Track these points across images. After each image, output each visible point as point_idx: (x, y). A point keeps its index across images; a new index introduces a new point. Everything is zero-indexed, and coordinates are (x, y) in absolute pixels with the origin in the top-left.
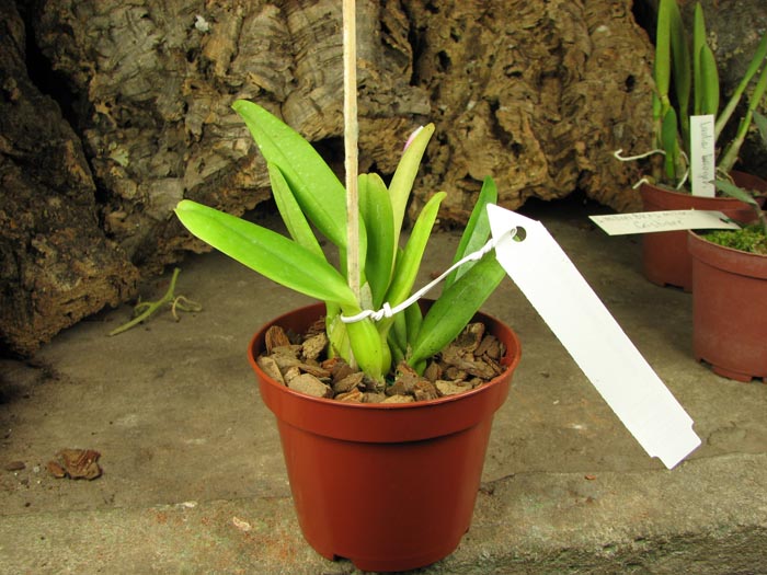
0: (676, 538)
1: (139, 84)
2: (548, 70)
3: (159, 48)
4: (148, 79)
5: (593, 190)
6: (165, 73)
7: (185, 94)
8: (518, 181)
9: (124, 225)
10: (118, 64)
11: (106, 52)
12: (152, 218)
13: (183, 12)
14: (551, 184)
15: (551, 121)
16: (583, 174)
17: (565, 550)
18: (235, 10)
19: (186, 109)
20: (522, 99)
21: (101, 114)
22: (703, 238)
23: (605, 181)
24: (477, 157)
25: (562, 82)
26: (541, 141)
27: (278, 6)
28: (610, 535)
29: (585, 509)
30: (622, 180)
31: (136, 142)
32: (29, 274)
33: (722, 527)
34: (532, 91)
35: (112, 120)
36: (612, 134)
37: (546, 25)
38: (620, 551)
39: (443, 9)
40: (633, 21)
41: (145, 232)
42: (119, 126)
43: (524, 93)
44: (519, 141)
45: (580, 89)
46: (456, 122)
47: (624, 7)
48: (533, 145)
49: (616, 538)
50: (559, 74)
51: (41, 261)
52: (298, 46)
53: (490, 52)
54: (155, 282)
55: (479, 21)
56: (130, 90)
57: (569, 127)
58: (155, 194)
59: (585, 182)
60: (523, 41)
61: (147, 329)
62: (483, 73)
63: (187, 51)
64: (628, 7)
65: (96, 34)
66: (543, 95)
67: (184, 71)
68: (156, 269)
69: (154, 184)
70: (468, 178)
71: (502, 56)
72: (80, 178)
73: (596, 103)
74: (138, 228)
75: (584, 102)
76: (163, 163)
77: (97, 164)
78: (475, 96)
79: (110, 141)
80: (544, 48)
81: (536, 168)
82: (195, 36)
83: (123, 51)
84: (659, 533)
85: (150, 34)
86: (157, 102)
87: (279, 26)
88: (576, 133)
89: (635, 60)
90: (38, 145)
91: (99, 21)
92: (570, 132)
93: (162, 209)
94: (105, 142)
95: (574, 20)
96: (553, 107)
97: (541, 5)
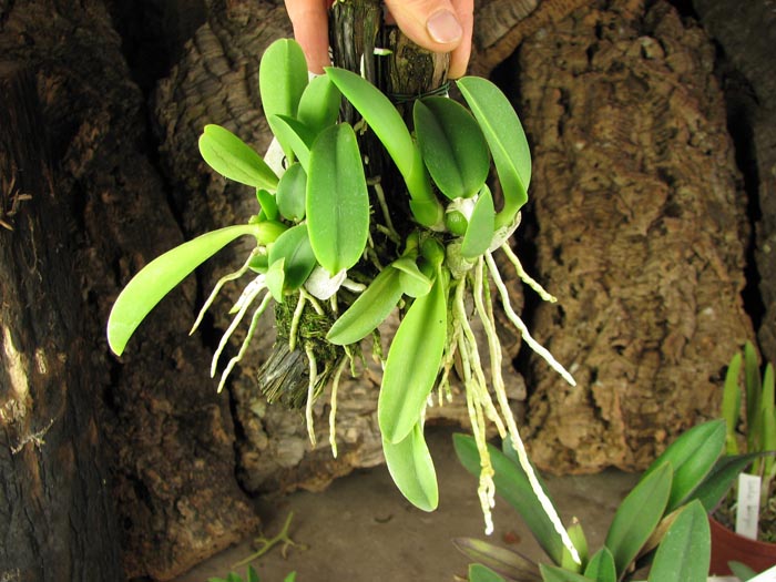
2: (650, 345)
8: (597, 457)
9: (256, 464)
12: (278, 464)
15: (643, 397)
20: (618, 378)
21: (246, 375)
24: (568, 425)
25: (660, 359)
26: (628, 417)
32: (172, 531)
34: (630, 367)
39: (567, 263)
40: (740, 306)
43: (621, 370)
44: (607, 418)
45: (673, 375)
46: (557, 384)
47: (734, 290)
48: (618, 426)
50: (659, 352)
51: (183, 521)
55: (598, 280)
57: (656, 408)
62: (591, 336)
66: (642, 369)
69: (282, 441)
71: (609, 326)
72: (222, 441)
73: (685, 393)
76: (291, 423)
77: (240, 411)
79: (252, 396)
81: (615, 450)
88: (660, 418)
89: (730, 352)
90: (192, 408)
93: (286, 461)
94: (248, 394)
95: (683, 299)
96: (647, 384)
97: (655, 279)
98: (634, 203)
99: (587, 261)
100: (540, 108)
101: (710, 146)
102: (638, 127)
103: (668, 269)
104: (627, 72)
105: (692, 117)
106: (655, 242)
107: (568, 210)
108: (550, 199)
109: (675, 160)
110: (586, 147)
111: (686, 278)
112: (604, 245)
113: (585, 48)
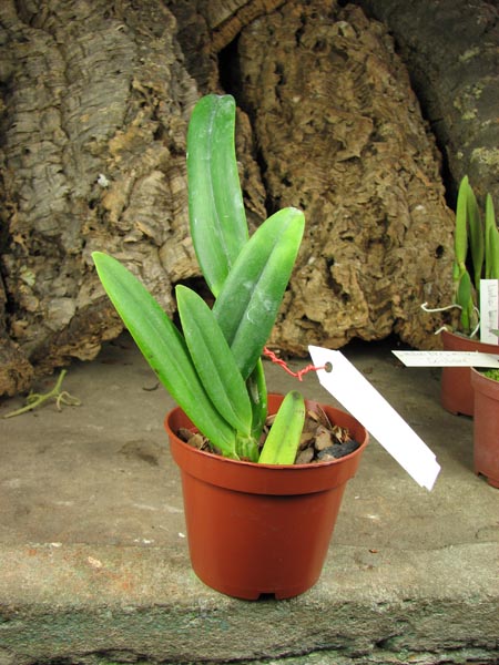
0: (437, 602)
1: (49, 222)
2: (375, 237)
3: (68, 197)
4: (57, 220)
5: (405, 334)
6: (70, 215)
7: (85, 233)
8: (344, 323)
9: (25, 332)
10: (35, 207)
11: (27, 196)
12: (48, 328)
13: (90, 171)
14: (371, 327)
15: (374, 277)
16: (397, 321)
17: (346, 603)
18: (130, 172)
19: (84, 245)
20: (352, 258)
21: (17, 244)
22: (483, 375)
23: (414, 328)
24: (313, 302)
25: (385, 247)
26: (365, 293)
27: (164, 172)
28: (383, 595)
29: (365, 574)
30: (429, 327)
31: (42, 267)
33: (474, 596)
34: (361, 253)
35: (25, 247)
36: (422, 291)
37: (375, 202)
38: (391, 608)
39: (295, 184)
40: (444, 202)
41: (42, 339)
42: (30, 254)
43: (355, 254)
44: (347, 291)
45: (399, 253)
46: (298, 273)
47: (438, 192)
48: (358, 295)
49: (388, 597)
50: (384, 241)
52: (176, 204)
53: (330, 219)
54: (44, 381)
55: (323, 195)
56: (42, 226)
57: (388, 283)
58: (53, 309)
59: (399, 328)
60: (357, 213)
61: (35, 416)
62: (323, 236)
63: (89, 200)
64: (441, 193)
65: (20, 182)
66: (370, 256)
67: (86, 215)
68: (47, 369)
69: (53, 302)
70: (305, 318)
71: (339, 224)
73: (412, 266)
74: (36, 335)
75: (402, 264)
76: (61, 284)
77: (10, 282)
78: (316, 254)
79: (22, 265)
80: (373, 220)
81: (359, 313)
82: (97, 189)
83: (40, 196)
84: (422, 596)
85: (63, 185)
86: (63, 237)
87: (163, 187)
88: (393, 288)
89: (443, 235)
91: (24, 172)
92: (389, 287)
93: (57, 322)
94: (18, 265)
95: (398, 199)
96: (377, 266)
97: (373, 186)
98: (347, 133)
99: (313, 180)
100: (260, 78)
101: (402, 94)
102: (342, 87)
103: (382, 177)
104: (329, 48)
105: (385, 77)
106: (368, 160)
107: (291, 147)
108: (274, 145)
109: (376, 104)
110: (302, 100)
111: (398, 185)
112: (325, 168)
113: (294, 31)
